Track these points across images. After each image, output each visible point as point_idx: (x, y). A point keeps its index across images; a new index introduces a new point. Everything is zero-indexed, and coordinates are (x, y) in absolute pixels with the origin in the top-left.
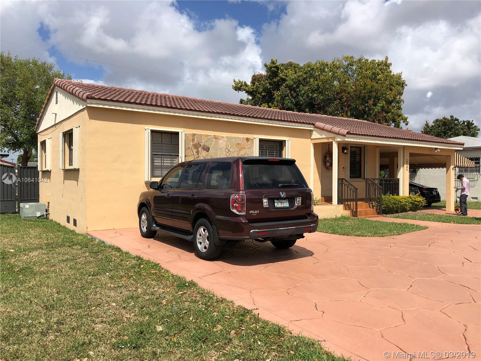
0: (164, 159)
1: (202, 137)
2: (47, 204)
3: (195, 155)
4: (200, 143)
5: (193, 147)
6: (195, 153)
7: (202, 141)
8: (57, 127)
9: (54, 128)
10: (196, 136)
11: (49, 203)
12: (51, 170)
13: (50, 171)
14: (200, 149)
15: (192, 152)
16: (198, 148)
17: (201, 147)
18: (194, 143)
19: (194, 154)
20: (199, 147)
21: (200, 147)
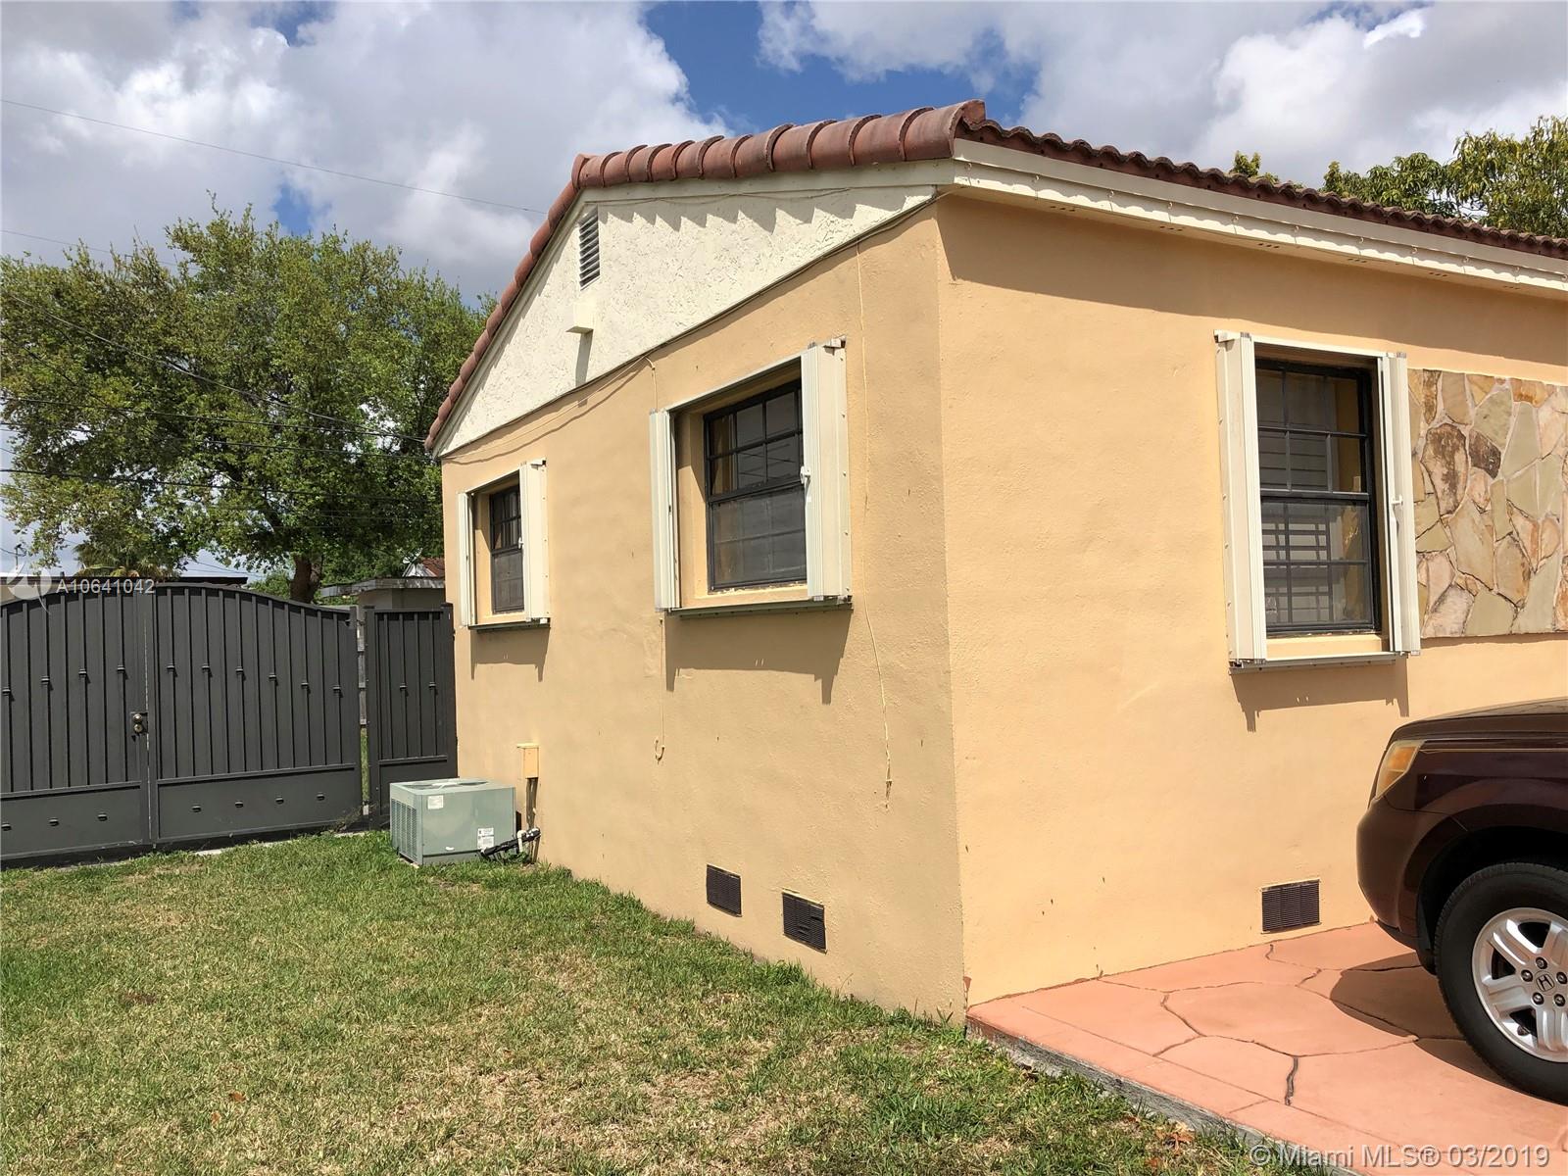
0: (1292, 527)
1: (1467, 388)
2: (522, 789)
3: (1439, 494)
4: (1461, 427)
5: (1430, 451)
6: (1438, 482)
7: (1466, 413)
8: (595, 397)
9: (571, 409)
10: (1440, 383)
11: (533, 782)
12: (549, 619)
13: (547, 627)
14: (1460, 457)
15: (1426, 475)
16: (1452, 456)
17: (1464, 445)
18: (1435, 424)
19: (1436, 492)
20: (1456, 449)
21: (1461, 449)
